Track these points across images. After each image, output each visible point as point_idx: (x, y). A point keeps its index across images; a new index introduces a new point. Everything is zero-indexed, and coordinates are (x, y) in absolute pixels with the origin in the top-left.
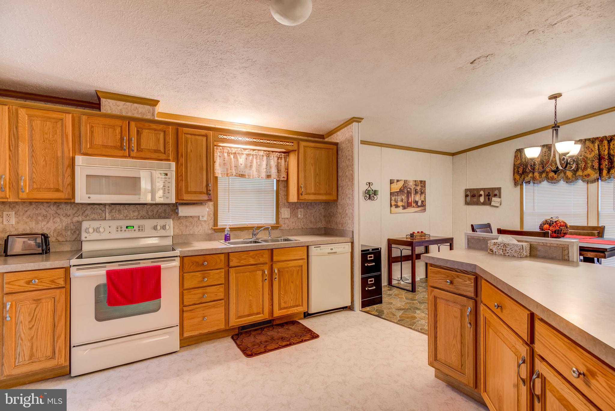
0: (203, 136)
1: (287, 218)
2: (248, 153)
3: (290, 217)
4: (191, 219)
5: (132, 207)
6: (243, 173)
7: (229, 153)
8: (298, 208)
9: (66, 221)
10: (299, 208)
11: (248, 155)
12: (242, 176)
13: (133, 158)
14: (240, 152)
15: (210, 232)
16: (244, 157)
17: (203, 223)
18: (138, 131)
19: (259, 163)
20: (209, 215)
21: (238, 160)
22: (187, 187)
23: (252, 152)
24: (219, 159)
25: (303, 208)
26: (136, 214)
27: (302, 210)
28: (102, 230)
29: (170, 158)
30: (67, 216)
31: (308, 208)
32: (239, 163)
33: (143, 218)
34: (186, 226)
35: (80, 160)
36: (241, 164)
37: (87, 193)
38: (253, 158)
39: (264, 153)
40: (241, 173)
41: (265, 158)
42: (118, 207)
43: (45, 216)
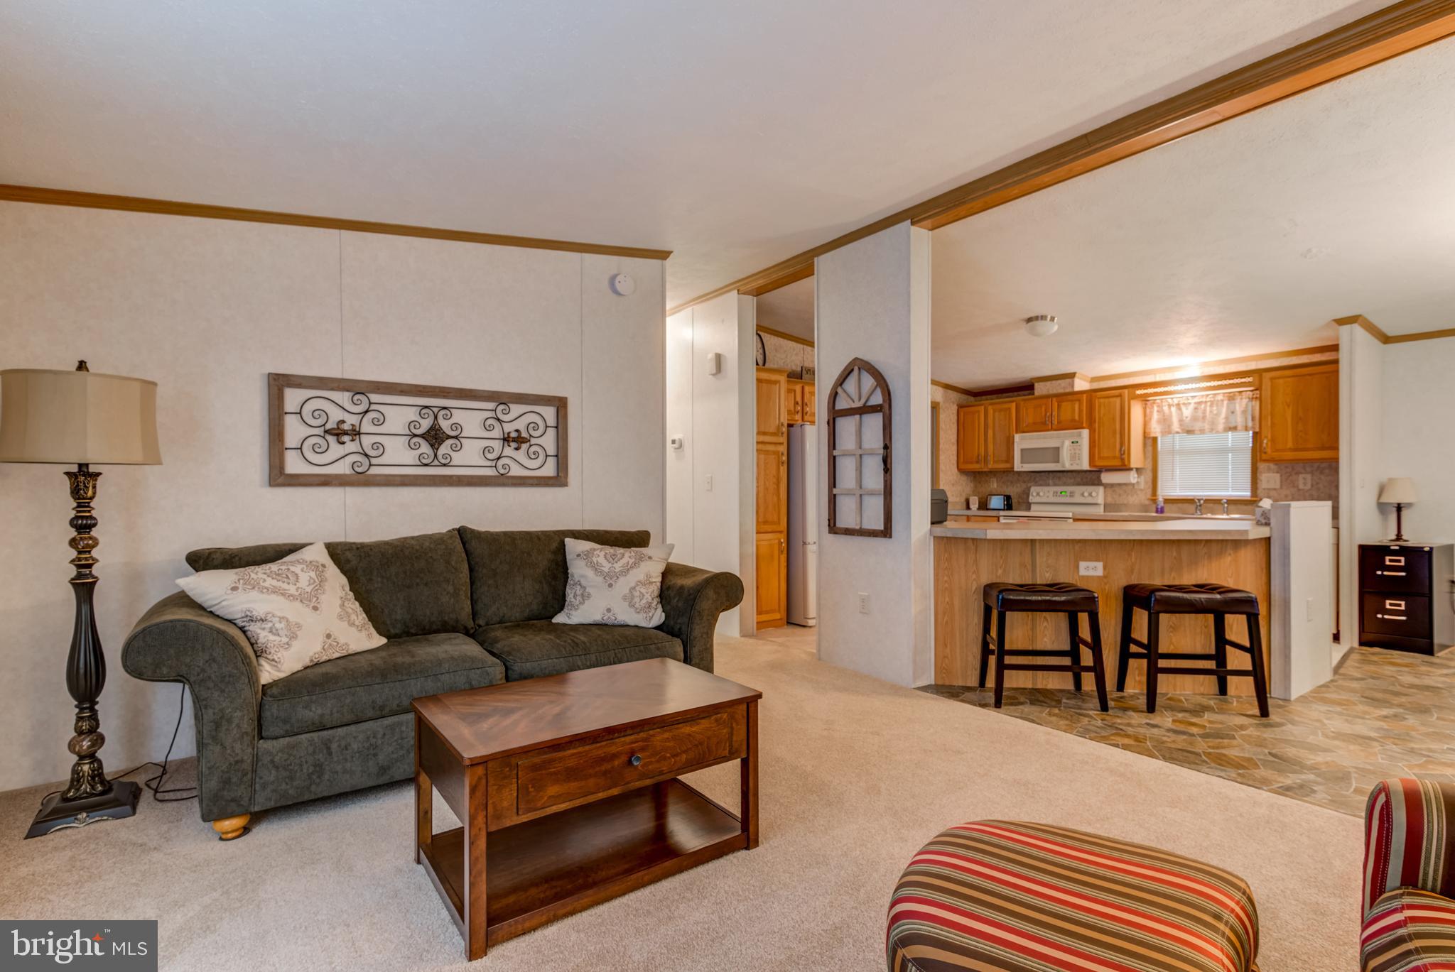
0: (1117, 396)
1: (1275, 489)
2: (1199, 401)
3: (1281, 488)
4: (1124, 487)
5: (1069, 474)
6: (1190, 429)
7: (1170, 406)
8: (1298, 473)
9: (1024, 486)
10: (1301, 473)
11: (1200, 403)
12: (1189, 432)
13: (1056, 430)
14: (1186, 402)
15: (1147, 502)
16: (1191, 407)
17: (1139, 492)
18: (1058, 405)
19: (1215, 412)
20: (1146, 483)
21: (1182, 414)
22: (1099, 453)
23: (1204, 400)
24: (1158, 415)
25: (1312, 473)
26: (1072, 481)
27: (1309, 477)
28: (1041, 494)
29: (1084, 425)
30: (1024, 482)
31: (1322, 473)
32: (1184, 415)
33: (1079, 484)
34: (1120, 495)
35: (1017, 437)
36: (1187, 417)
37: (1022, 463)
38: (1205, 407)
39: (1224, 396)
40: (1187, 429)
41: (1225, 402)
42: (1058, 474)
43: (1012, 482)
